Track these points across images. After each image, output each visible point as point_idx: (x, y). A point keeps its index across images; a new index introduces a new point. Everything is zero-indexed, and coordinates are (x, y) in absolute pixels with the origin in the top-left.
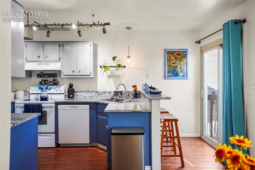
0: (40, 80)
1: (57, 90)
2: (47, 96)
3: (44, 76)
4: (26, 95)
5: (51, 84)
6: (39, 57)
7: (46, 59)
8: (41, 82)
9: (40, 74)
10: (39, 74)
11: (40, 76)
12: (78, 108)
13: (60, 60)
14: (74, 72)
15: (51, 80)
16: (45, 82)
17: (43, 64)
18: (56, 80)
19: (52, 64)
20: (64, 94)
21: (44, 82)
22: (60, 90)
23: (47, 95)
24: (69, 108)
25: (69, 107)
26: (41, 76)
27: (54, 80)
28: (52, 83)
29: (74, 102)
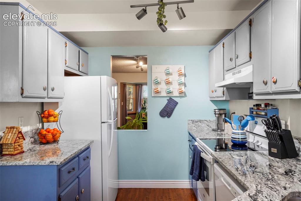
7: (237, 62)
8: (252, 108)
13: (251, 58)
14: (264, 83)
15: (263, 106)
17: (236, 73)
18: (272, 105)
24: (222, 180)
27: (266, 105)
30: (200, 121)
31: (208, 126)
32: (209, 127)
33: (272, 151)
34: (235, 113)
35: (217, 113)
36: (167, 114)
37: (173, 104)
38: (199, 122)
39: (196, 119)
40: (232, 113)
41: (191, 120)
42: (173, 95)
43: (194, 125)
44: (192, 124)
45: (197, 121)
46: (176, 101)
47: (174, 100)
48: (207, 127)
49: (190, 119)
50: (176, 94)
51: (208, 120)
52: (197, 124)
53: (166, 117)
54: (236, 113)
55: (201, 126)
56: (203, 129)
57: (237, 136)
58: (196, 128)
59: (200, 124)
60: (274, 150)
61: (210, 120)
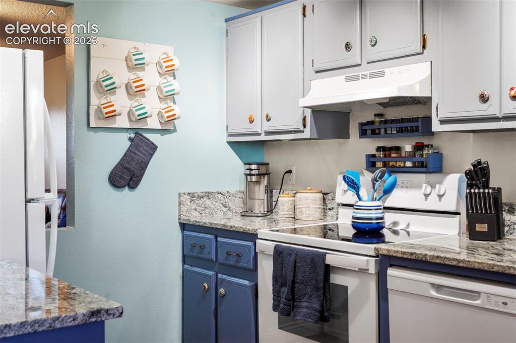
0: (370, 146)
1: (427, 196)
2: (382, 218)
3: (383, 132)
4: (330, 209)
5: (409, 164)
6: (348, 46)
7: (372, 53)
8: (374, 156)
9: (372, 123)
10: (368, 123)
11: (369, 132)
12: (478, 302)
13: (424, 47)
14: (484, 99)
15: (408, 148)
16: (390, 156)
17: (364, 77)
18: (428, 146)
19: (395, 70)
20: (459, 214)
21: (385, 156)
22: (440, 196)
23: (380, 215)
24: (433, 293)
25: (438, 287)
26: (373, 132)
27: (419, 147)
28: (414, 163)
29: (454, 263)
30: (208, 195)
31: (226, 207)
32: (226, 209)
33: (477, 230)
34: (290, 172)
35: (253, 172)
36: (131, 179)
37: (146, 151)
38: (205, 198)
39: (199, 189)
40: (286, 173)
41: (189, 194)
42: (147, 125)
43: (194, 206)
44: (189, 204)
45: (201, 195)
46: (153, 143)
47: (147, 139)
48: (223, 208)
49: (187, 191)
50: (153, 123)
51: (224, 191)
52: (201, 202)
53: (127, 188)
54: (294, 172)
55: (210, 207)
56: (214, 213)
57: (372, 214)
58: (198, 214)
59: (208, 202)
60: (482, 227)
61: (228, 192)
